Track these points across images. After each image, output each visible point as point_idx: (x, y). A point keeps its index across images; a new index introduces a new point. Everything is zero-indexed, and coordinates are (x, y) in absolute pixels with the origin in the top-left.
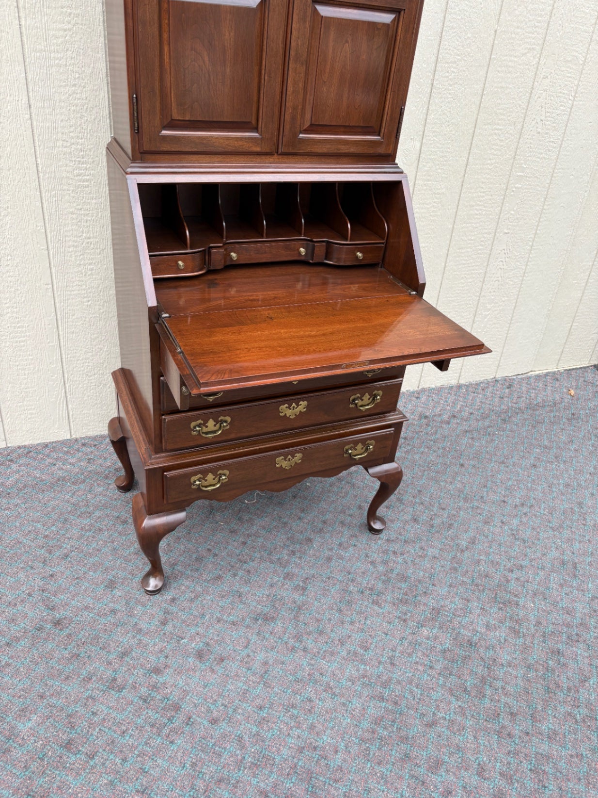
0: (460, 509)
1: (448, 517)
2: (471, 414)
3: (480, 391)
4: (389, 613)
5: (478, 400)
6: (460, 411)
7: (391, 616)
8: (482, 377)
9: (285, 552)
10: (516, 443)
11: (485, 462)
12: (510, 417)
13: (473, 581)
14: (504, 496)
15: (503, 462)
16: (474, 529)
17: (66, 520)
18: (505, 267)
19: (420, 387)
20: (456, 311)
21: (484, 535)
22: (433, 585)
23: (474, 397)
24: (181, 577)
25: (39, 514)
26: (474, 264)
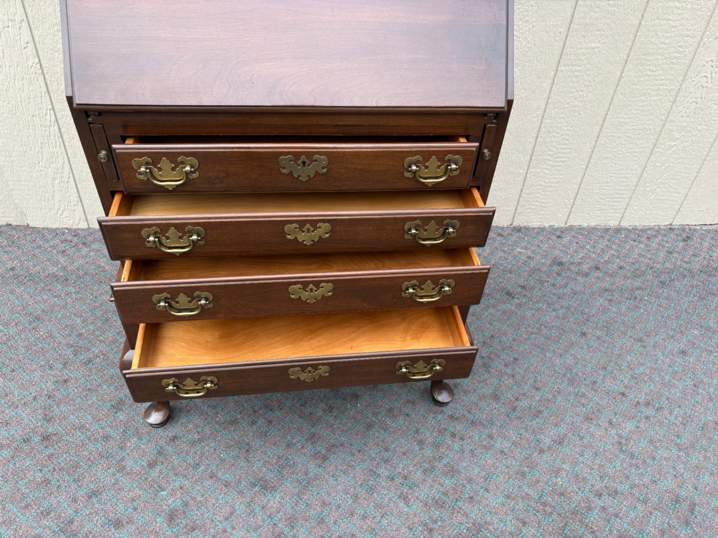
0: (559, 393)
1: (540, 401)
2: (621, 268)
3: (644, 239)
4: (415, 515)
5: (636, 251)
6: (607, 263)
7: (416, 520)
8: (654, 222)
9: (322, 405)
10: (668, 317)
11: (616, 335)
12: (672, 280)
13: (541, 497)
14: (626, 387)
15: (641, 340)
16: (568, 424)
17: (107, 320)
18: (710, 85)
19: (568, 224)
20: (630, 137)
21: (578, 435)
22: (486, 490)
23: (632, 246)
24: (194, 412)
25: (84, 307)
26: (663, 77)
